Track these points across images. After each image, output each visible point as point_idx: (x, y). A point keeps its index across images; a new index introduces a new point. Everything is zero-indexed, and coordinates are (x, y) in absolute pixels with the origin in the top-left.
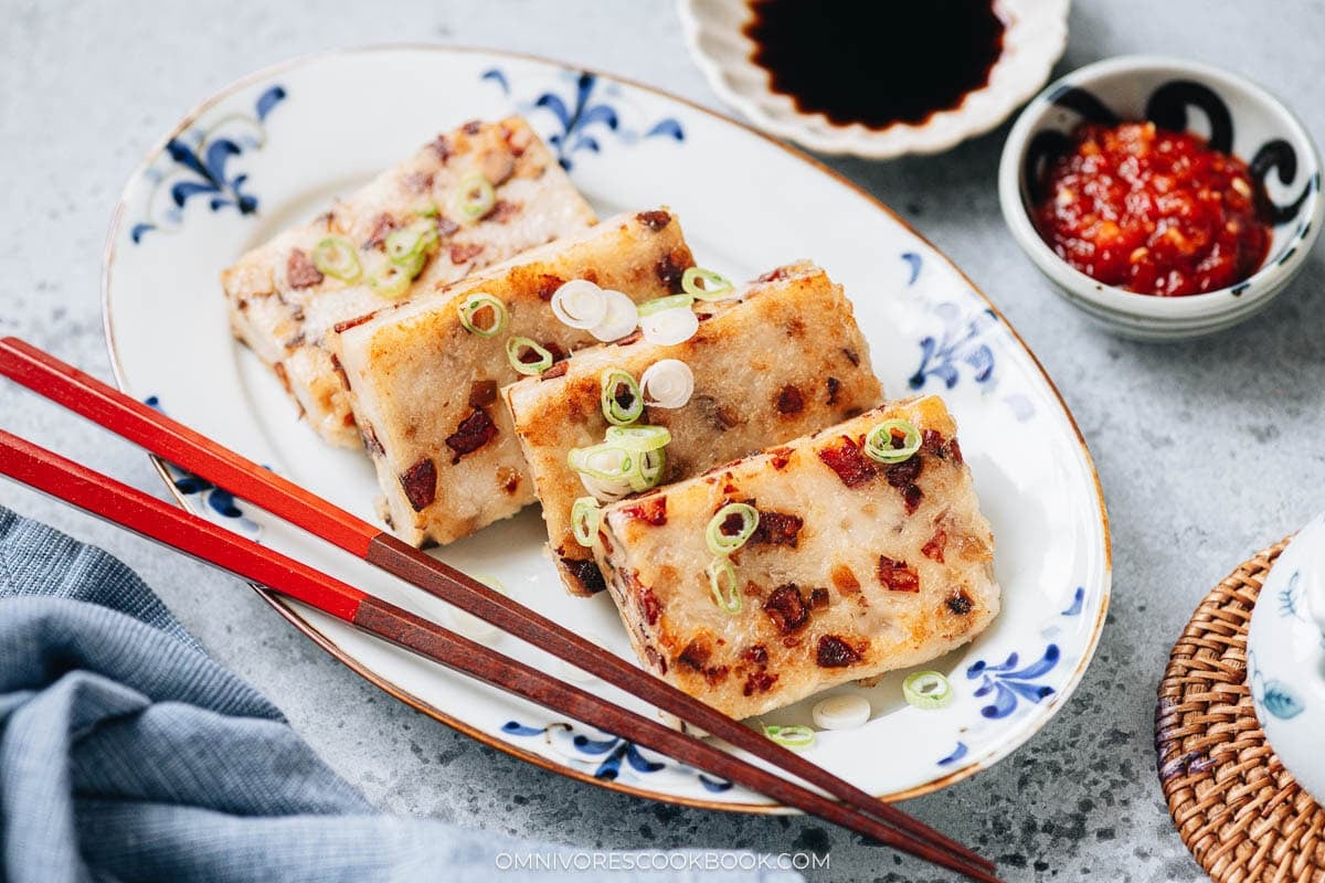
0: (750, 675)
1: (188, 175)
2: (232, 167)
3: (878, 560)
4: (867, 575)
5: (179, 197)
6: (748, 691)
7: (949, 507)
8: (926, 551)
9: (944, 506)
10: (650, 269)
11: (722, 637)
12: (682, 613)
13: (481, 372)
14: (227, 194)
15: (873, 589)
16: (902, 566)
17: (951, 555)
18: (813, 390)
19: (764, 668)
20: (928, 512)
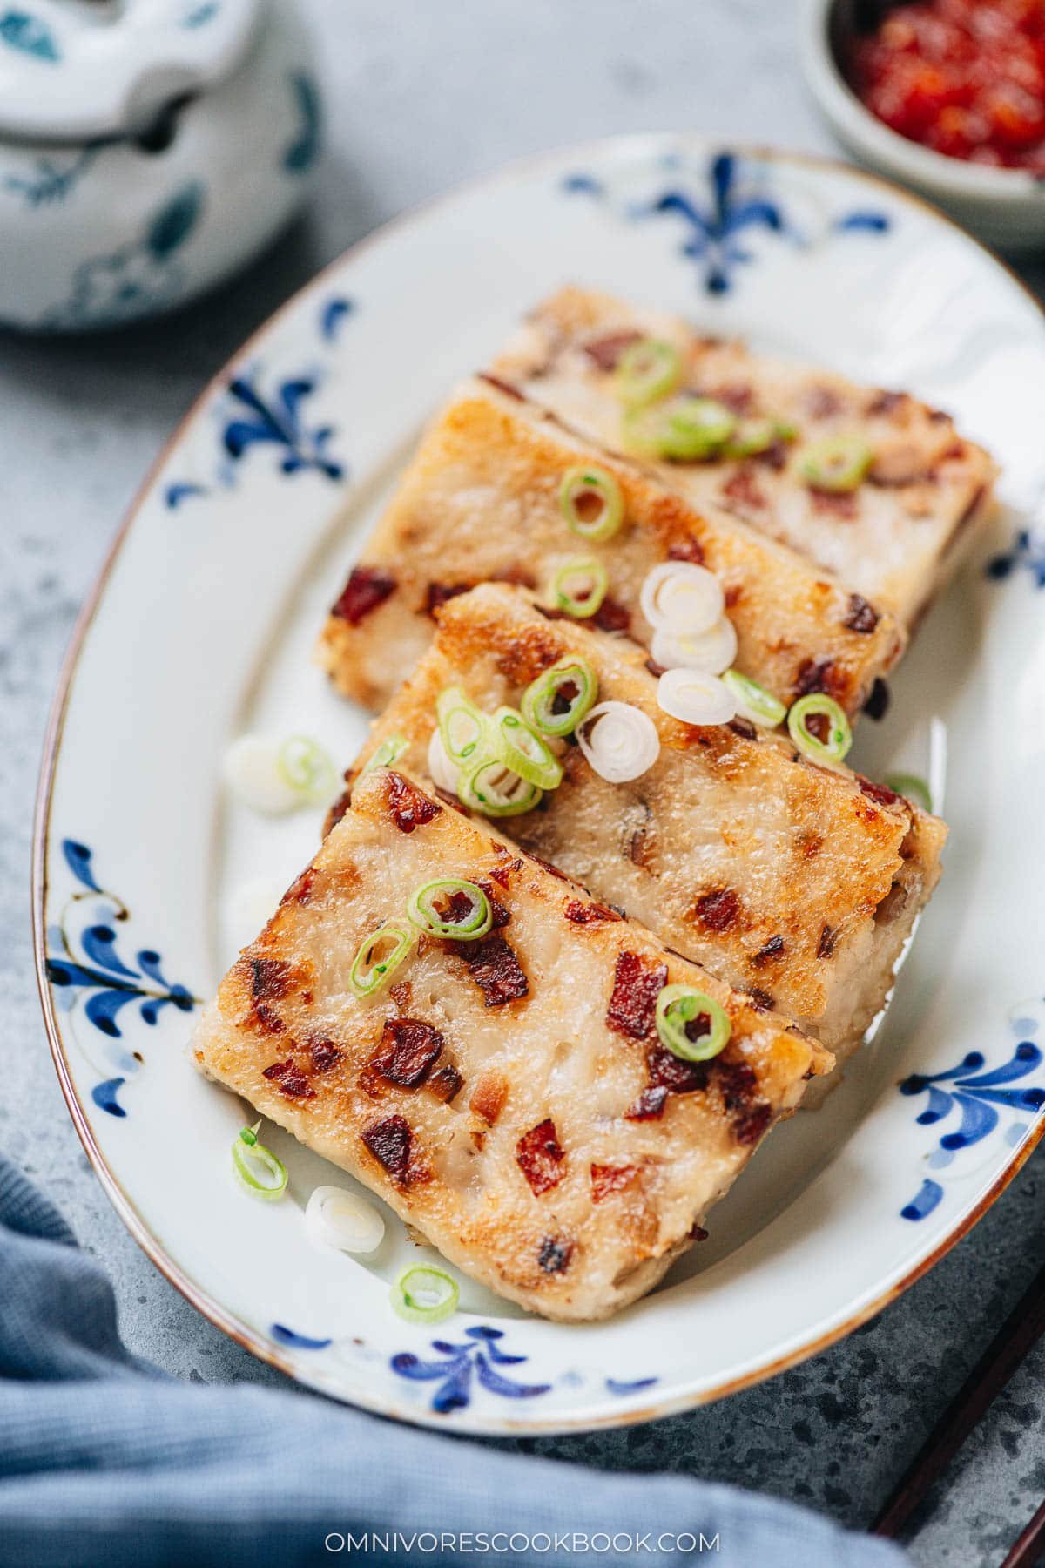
0: (290, 1062)
1: (701, 194)
2: (753, 238)
3: (546, 1118)
4: (519, 1119)
5: (670, 203)
6: (272, 1072)
7: (671, 1161)
8: (596, 1171)
9: (669, 1153)
10: (801, 655)
11: (316, 997)
12: (312, 930)
13: (537, 556)
14: (714, 253)
15: (504, 1141)
16: (556, 1154)
17: (614, 1204)
18: (750, 928)
19: (314, 1072)
20: (647, 1140)
